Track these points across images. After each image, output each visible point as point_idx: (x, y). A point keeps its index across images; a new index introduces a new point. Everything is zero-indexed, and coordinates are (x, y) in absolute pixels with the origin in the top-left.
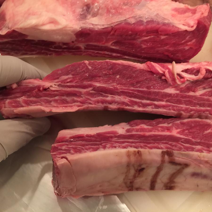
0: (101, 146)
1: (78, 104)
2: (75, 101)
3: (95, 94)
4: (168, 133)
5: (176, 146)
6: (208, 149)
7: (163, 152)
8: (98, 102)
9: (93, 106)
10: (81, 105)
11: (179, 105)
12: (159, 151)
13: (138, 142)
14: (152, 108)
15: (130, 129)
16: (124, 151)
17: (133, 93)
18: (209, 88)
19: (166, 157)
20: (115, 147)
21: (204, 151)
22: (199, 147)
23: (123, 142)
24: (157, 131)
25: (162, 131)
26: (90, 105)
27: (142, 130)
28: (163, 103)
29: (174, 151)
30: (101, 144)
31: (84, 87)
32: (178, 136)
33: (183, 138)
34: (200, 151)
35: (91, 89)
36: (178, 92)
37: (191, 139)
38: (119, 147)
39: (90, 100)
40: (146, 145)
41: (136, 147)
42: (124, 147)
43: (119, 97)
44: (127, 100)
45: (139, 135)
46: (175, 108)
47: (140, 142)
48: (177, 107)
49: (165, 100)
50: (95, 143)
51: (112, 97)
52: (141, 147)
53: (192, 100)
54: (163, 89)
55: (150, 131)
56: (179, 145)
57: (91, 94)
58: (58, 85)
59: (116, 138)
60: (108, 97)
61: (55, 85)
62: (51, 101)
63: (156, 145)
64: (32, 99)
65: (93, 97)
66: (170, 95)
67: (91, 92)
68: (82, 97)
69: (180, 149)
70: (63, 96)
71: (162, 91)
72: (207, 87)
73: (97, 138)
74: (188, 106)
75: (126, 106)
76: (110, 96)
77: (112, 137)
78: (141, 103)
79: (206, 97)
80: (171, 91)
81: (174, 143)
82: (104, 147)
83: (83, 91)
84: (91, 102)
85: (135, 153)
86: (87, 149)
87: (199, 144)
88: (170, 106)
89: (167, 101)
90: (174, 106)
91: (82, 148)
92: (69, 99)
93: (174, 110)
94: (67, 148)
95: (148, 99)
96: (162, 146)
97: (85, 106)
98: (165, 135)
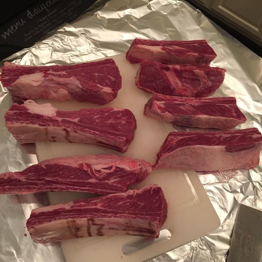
0: (53, 219)
1: (36, 190)
2: (34, 188)
3: (46, 184)
4: (94, 207)
5: (96, 215)
6: (116, 216)
7: (88, 220)
8: (47, 188)
9: (45, 190)
10: (38, 190)
11: (97, 189)
12: (86, 219)
13: (74, 215)
14: (80, 191)
15: (73, 206)
16: (65, 221)
17: (68, 183)
18: (118, 178)
19: (90, 222)
20: (61, 219)
21: (112, 217)
22: (110, 215)
23: (66, 215)
24: (88, 206)
25: (91, 206)
26: (43, 190)
27: (81, 206)
28: (87, 188)
29: (95, 218)
30: (53, 217)
31: (40, 180)
32: (100, 208)
33: (103, 209)
34: (110, 217)
35: (44, 181)
36: (97, 181)
37: (107, 209)
38: (63, 218)
39: (43, 187)
40: (79, 216)
41: (73, 218)
42: (66, 218)
43: (60, 186)
44: (64, 187)
45: (78, 209)
46: (94, 191)
47: (76, 214)
48: (95, 190)
49: (88, 186)
50: (51, 216)
51: (56, 185)
52: (76, 217)
53: (106, 186)
54: (87, 180)
55: (85, 206)
56: (99, 215)
57: (44, 184)
58: (26, 179)
59: (63, 213)
60: (53, 185)
61: (24, 178)
62: (22, 188)
63: (85, 215)
64: (12, 187)
65: (45, 186)
66: (91, 183)
67: (44, 183)
68: (38, 186)
69: (99, 217)
70: (28, 185)
71: (86, 181)
72: (117, 177)
73: (53, 213)
74: (102, 190)
75: (64, 190)
76: (54, 185)
77: (61, 212)
78: (73, 188)
79: (114, 184)
80: (93, 181)
81: (96, 213)
82: (55, 219)
83: (40, 182)
84: (44, 189)
85: (71, 221)
86: (45, 221)
87: (111, 212)
88: (91, 189)
89: (89, 187)
90: (93, 190)
91: (43, 221)
92: (32, 186)
93: (93, 192)
94: (34, 222)
95: (77, 186)
96: (88, 216)
97: (40, 191)
98: (92, 208)
